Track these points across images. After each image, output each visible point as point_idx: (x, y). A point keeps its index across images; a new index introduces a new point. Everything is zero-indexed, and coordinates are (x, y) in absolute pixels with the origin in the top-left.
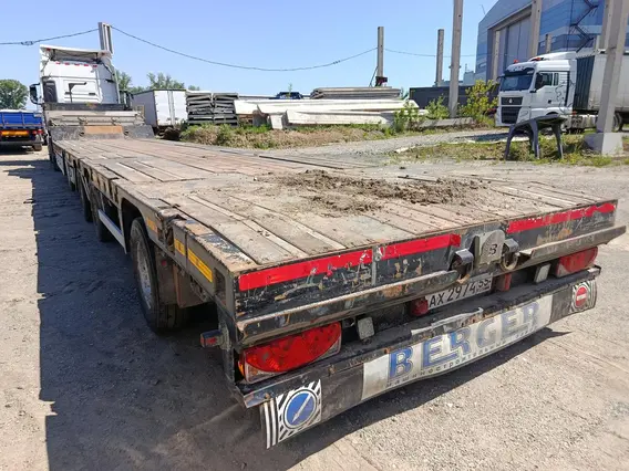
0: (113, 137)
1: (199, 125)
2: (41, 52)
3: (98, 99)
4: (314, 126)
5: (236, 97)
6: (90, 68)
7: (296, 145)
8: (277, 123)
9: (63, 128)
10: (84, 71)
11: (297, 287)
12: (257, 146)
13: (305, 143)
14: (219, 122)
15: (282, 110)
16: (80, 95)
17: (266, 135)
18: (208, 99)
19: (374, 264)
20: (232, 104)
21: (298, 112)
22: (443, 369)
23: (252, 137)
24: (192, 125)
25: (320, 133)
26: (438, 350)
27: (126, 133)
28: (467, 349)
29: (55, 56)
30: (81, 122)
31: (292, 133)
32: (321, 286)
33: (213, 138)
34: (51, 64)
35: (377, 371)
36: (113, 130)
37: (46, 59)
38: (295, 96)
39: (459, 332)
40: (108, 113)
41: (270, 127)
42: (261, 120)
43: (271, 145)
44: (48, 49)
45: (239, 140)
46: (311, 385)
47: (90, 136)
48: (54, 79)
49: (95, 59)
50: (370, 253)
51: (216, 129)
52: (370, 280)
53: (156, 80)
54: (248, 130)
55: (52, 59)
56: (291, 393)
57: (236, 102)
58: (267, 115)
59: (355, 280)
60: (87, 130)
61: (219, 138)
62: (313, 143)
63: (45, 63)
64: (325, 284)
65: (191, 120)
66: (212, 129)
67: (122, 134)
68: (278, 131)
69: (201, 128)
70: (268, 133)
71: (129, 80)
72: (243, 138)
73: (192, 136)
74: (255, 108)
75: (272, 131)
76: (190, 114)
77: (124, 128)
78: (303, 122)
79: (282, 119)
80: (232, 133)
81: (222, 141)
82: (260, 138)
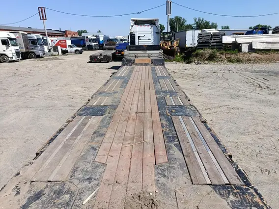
0: (146, 65)
1: (202, 49)
2: (131, 21)
3: (151, 43)
4: (269, 50)
6: (150, 27)
7: (254, 62)
8: (245, 48)
9: (127, 60)
10: (147, 29)
12: (230, 61)
13: (261, 60)
14: (212, 47)
15: (250, 41)
16: (144, 40)
17: (237, 55)
20: (221, 38)
21: (259, 41)
23: (229, 56)
24: (198, 49)
25: (272, 55)
27: (152, 63)
29: (137, 23)
30: (136, 57)
31: (254, 54)
33: (208, 55)
34: (135, 26)
36: (147, 61)
37: (132, 24)
40: (148, 52)
41: (240, 50)
42: (236, 47)
43: (238, 61)
44: (134, 20)
45: (221, 57)
47: (137, 64)
48: (135, 33)
49: (152, 23)
51: (210, 51)
54: (227, 52)
55: (135, 24)
57: (224, 37)
58: (241, 44)
60: (136, 61)
61: (210, 56)
63: (132, 26)
65: (198, 46)
66: (208, 52)
67: (150, 64)
68: (245, 53)
69: (202, 51)
70: (239, 54)
71: (185, 21)
72: (223, 57)
73: (197, 55)
74: (233, 40)
75: (241, 53)
76: (199, 43)
77: (152, 60)
78: (262, 48)
79: (249, 46)
80: (218, 54)
81: (211, 58)
82: (233, 56)
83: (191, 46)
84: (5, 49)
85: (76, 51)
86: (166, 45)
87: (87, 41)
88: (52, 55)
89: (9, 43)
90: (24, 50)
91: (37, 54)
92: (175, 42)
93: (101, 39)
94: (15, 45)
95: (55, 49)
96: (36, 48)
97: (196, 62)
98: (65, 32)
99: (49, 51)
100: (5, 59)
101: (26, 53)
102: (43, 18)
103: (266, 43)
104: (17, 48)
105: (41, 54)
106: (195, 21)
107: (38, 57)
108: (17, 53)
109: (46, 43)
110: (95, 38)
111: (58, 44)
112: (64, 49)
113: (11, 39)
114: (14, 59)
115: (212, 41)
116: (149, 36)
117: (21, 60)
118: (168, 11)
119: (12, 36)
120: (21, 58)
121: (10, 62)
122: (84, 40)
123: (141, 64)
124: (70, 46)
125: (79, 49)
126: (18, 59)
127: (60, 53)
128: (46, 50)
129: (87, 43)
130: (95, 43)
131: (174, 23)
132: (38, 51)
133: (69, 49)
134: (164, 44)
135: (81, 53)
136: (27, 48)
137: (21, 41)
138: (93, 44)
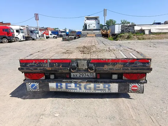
0: (92, 37)
1: (123, 33)
3: (95, 28)
4: (160, 33)
5: (135, 25)
6: (95, 21)
7: (152, 39)
8: (147, 32)
9: (83, 35)
10: (93, 22)
11: (31, 64)
12: (139, 39)
13: (156, 38)
14: (129, 32)
15: (149, 28)
16: (92, 27)
18: (127, 26)
19: (48, 63)
20: (134, 27)
21: (155, 29)
22: (72, 91)
23: (138, 37)
24: (121, 33)
25: (162, 35)
26: (70, 86)
27: (96, 36)
28: (80, 89)
29: (88, 19)
30: (87, 33)
31: (152, 35)
32: (36, 65)
33: (126, 37)
34: (87, 20)
35: (52, 86)
36: (93, 35)
37: (86, 19)
38: (159, 24)
39: (78, 84)
40: (94, 31)
41: (144, 34)
42: (142, 31)
43: (143, 39)
44: (86, 17)
46: (36, 83)
47: (88, 37)
48: (87, 24)
49: (96, 19)
50: (47, 61)
51: (128, 34)
52: (47, 66)
53: (123, 22)
54: (137, 35)
55: (87, 19)
56: (32, 83)
57: (135, 27)
58: (144, 30)
59: (44, 65)
60: (88, 35)
61: (128, 37)
62: (158, 38)
63: (86, 20)
64: (37, 65)
65: (122, 32)
66: (127, 34)
67: (95, 36)
68: (147, 35)
69: (123, 34)
70: (143, 35)
71: (116, 22)
72: (135, 37)
73: (121, 36)
74: (141, 28)
75: (145, 35)
76: (122, 30)
77: (96, 35)
78: (156, 32)
79: (149, 31)
80: (132, 35)
81: (128, 38)
82: (140, 37)
83: (118, 33)
84: (18, 35)
85: (54, 37)
86: (104, 32)
87: (59, 32)
88: (41, 39)
89: (19, 31)
90: (27, 36)
91: (33, 38)
92: (109, 31)
93: (67, 31)
94: (22, 33)
95: (43, 36)
96: (33, 35)
97: (120, 40)
98: (47, 28)
99: (39, 36)
100: (17, 40)
101: (28, 37)
102: (37, 19)
103: (158, 29)
104: (24, 34)
105: (35, 38)
106: (122, 22)
107: (33, 39)
108: (23, 37)
109: (38, 33)
110: (64, 30)
111: (44, 33)
112: (47, 36)
113: (21, 29)
114: (22, 40)
115: (129, 29)
116: (94, 25)
117: (25, 41)
118: (105, 15)
119: (22, 28)
120: (25, 39)
121: (20, 41)
122: (58, 32)
123: (90, 37)
124: (51, 34)
125: (56, 36)
126: (23, 40)
127: (45, 38)
128: (38, 36)
129: (60, 33)
130: (64, 34)
131: (109, 23)
132: (33, 36)
133: (50, 36)
134: (103, 31)
135: (56, 38)
136: (28, 35)
137: (25, 31)
138: (63, 34)
